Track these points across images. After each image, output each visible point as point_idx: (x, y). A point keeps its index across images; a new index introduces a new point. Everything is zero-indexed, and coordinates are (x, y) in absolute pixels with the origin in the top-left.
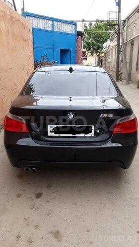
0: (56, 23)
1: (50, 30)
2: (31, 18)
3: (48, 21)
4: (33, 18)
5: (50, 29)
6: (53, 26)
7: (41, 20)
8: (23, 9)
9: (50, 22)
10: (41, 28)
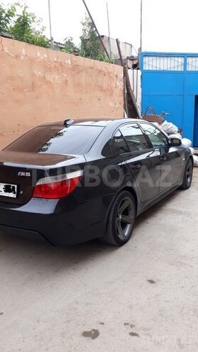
0: (189, 60)
1: (179, 70)
2: (151, 58)
3: (176, 59)
4: (154, 58)
5: (181, 69)
6: (185, 64)
7: (166, 59)
8: (140, 49)
9: (181, 60)
10: (165, 69)
